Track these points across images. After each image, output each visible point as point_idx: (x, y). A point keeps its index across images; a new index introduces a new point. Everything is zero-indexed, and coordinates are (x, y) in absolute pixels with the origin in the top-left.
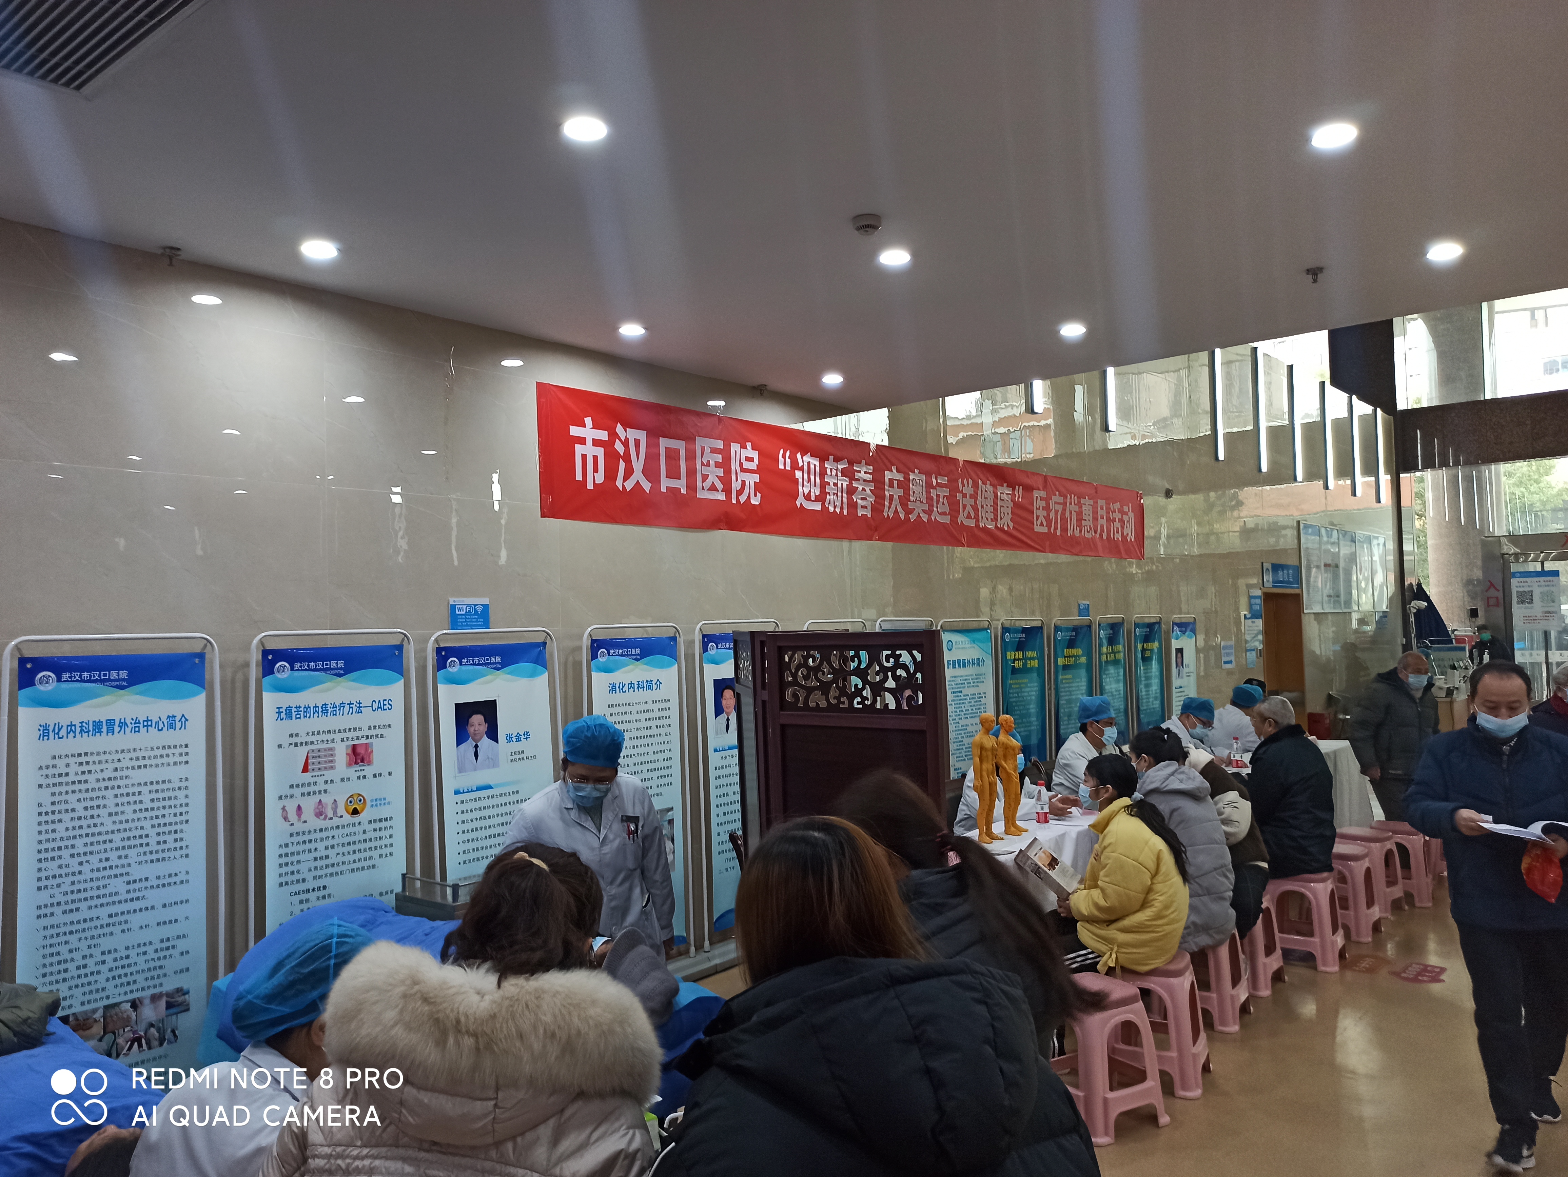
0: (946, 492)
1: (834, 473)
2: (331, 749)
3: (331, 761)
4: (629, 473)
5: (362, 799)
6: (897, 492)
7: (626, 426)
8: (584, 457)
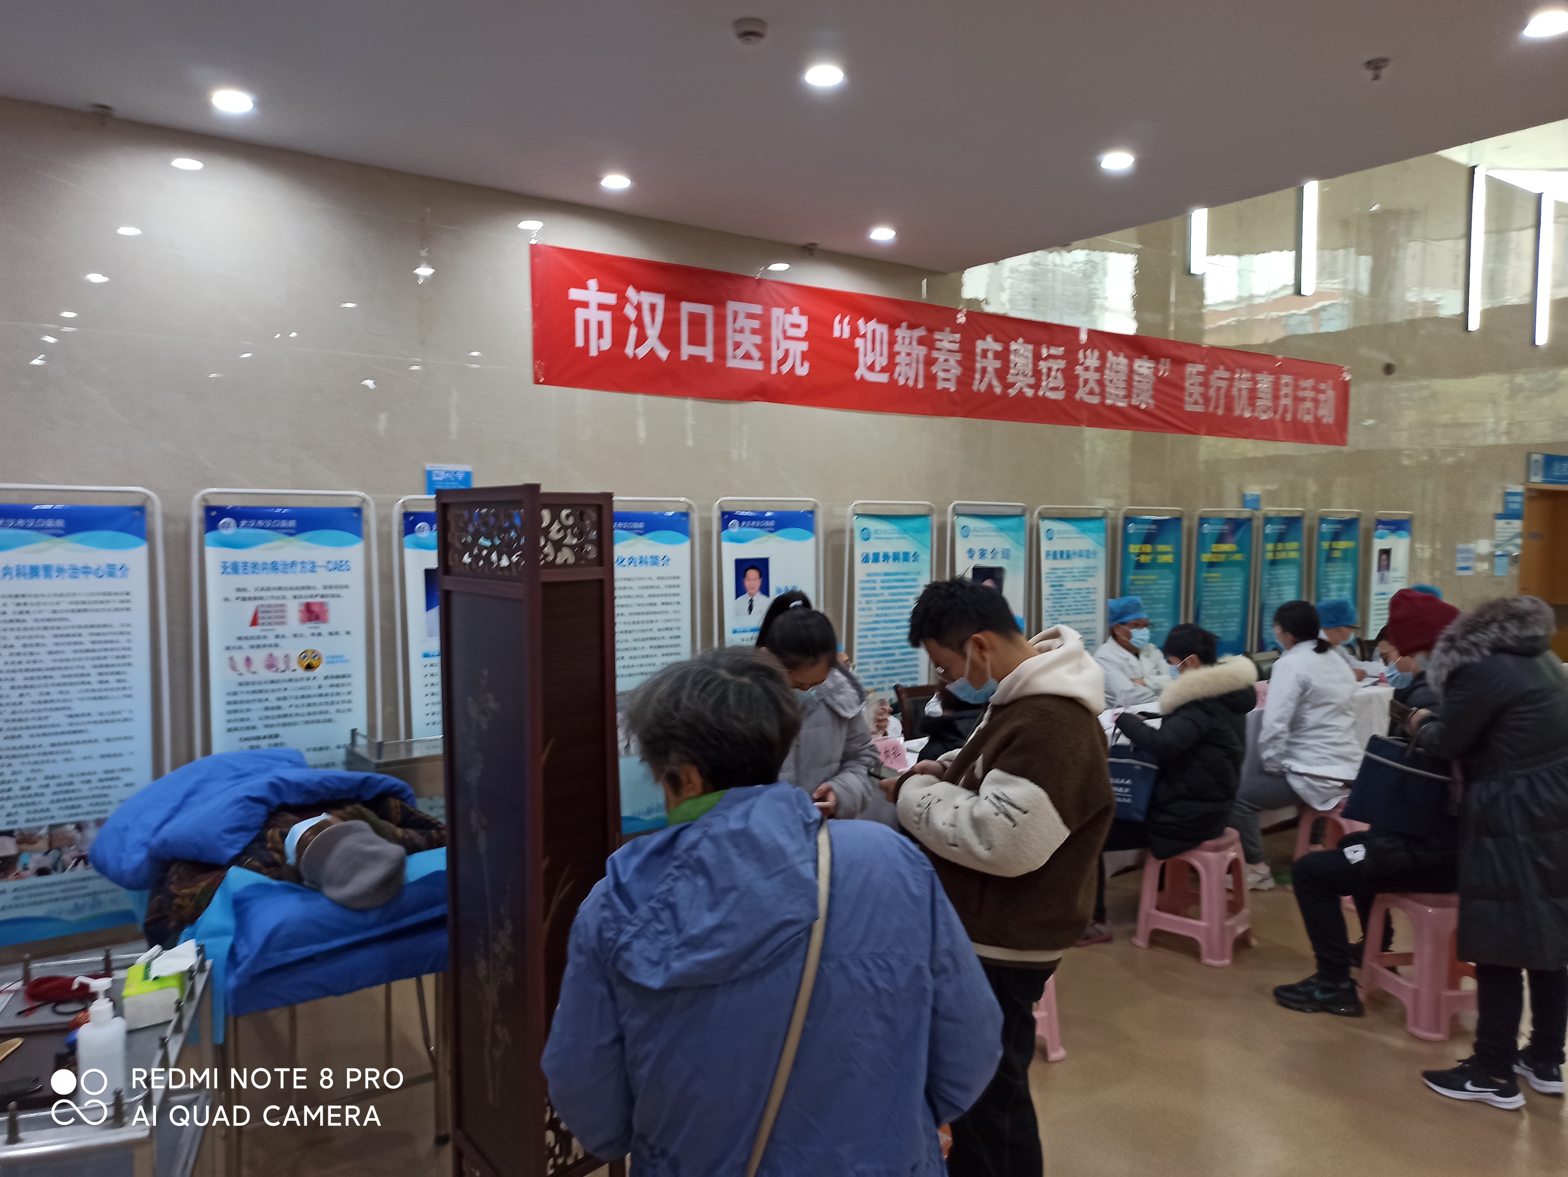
0: (1062, 364)
1: (907, 341)
2: (282, 605)
3: (282, 617)
4: (641, 339)
5: (316, 655)
6: (992, 364)
7: (639, 288)
8: (587, 323)
